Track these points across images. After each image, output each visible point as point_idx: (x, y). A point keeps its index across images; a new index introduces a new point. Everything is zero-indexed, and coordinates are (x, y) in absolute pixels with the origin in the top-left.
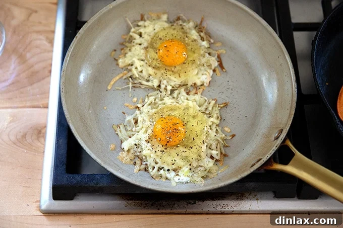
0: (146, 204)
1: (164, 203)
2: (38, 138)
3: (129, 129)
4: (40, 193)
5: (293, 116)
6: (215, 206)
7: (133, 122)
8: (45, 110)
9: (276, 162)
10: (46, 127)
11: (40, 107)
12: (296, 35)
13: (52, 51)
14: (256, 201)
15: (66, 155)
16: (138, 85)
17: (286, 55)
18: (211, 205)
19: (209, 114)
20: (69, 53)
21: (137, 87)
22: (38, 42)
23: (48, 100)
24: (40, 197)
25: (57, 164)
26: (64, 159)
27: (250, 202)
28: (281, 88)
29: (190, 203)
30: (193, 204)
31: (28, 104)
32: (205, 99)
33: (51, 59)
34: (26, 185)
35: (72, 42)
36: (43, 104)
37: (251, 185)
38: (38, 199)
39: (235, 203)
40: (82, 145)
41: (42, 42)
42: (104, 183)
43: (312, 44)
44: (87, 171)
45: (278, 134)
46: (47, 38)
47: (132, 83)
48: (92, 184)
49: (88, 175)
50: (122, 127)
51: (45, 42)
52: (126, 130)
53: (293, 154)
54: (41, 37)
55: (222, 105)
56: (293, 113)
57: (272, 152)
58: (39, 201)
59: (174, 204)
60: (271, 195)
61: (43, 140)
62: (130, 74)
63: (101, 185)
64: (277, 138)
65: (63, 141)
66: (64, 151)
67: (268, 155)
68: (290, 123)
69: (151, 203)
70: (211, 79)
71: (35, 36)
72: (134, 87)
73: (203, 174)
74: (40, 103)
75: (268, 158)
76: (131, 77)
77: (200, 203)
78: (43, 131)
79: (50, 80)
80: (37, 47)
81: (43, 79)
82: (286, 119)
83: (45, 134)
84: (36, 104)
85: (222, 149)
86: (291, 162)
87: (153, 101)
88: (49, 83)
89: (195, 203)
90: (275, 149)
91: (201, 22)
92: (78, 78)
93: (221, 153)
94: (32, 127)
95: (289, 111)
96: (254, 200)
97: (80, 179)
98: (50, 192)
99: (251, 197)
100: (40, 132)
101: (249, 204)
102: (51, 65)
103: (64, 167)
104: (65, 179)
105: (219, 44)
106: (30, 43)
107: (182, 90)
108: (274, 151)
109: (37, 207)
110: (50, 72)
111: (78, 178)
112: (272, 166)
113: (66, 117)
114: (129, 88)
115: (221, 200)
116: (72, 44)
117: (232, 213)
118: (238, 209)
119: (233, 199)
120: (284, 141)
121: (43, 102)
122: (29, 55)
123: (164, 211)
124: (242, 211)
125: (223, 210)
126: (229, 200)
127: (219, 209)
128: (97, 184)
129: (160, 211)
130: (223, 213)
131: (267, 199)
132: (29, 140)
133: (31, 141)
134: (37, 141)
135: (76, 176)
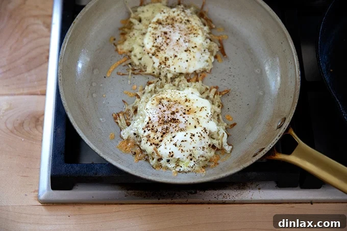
0: (146, 194)
1: (165, 193)
2: (36, 127)
3: (128, 117)
4: (39, 183)
5: (296, 104)
6: (216, 196)
7: (132, 111)
8: (43, 97)
9: (279, 152)
10: (43, 115)
11: (38, 94)
13: (49, 36)
14: (258, 191)
15: (64, 144)
16: (138, 72)
17: (290, 42)
18: (212, 195)
20: (66, 39)
21: (137, 74)
22: (35, 27)
23: (46, 87)
24: (39, 187)
25: (55, 154)
26: (62, 149)
27: (252, 191)
28: (284, 76)
29: (191, 193)
30: (194, 193)
31: (26, 91)
32: (207, 88)
33: (49, 45)
34: (24, 175)
35: (69, 27)
36: (40, 91)
37: (254, 174)
38: (37, 189)
39: (236, 193)
40: (80, 135)
41: (39, 26)
42: (103, 173)
44: (86, 160)
45: (281, 123)
46: (44, 23)
47: (132, 70)
48: (91, 174)
49: (87, 165)
50: (121, 115)
51: (42, 27)
54: (37, 22)
55: (224, 93)
56: (297, 101)
57: (274, 141)
58: (38, 191)
59: (175, 194)
60: (274, 184)
61: (41, 128)
62: (129, 61)
63: (100, 175)
64: (280, 127)
65: (61, 130)
66: (62, 140)
67: (270, 145)
68: (294, 112)
69: (151, 193)
70: (212, 66)
71: (32, 20)
72: (134, 74)
73: (204, 164)
74: (38, 90)
75: (271, 148)
76: (130, 64)
77: (201, 192)
78: (41, 119)
79: (48, 67)
80: (34, 32)
81: (41, 65)
82: (289, 107)
83: (43, 121)
84: (33, 91)
86: (294, 152)
87: (153, 89)
88: (47, 69)
89: (196, 193)
90: (278, 138)
91: (203, 7)
92: (76, 66)
94: (29, 115)
95: (292, 99)
96: (256, 189)
97: (79, 169)
98: (48, 182)
99: (253, 186)
100: (38, 120)
101: (251, 194)
102: (49, 51)
103: (63, 156)
104: (64, 169)
106: (27, 28)
107: (183, 78)
108: (277, 141)
109: (35, 197)
110: (48, 58)
111: (76, 167)
112: (275, 156)
113: (64, 106)
114: (128, 75)
115: (223, 189)
116: (70, 29)
117: (234, 203)
118: (239, 199)
119: (235, 189)
120: (287, 130)
121: (40, 89)
122: (25, 41)
123: (164, 201)
124: (243, 201)
125: (224, 199)
126: (231, 189)
127: (221, 199)
128: (96, 174)
129: (161, 201)
130: (224, 203)
131: (269, 188)
132: (26, 128)
133: (28, 129)
134: (35, 129)
135: (75, 165)
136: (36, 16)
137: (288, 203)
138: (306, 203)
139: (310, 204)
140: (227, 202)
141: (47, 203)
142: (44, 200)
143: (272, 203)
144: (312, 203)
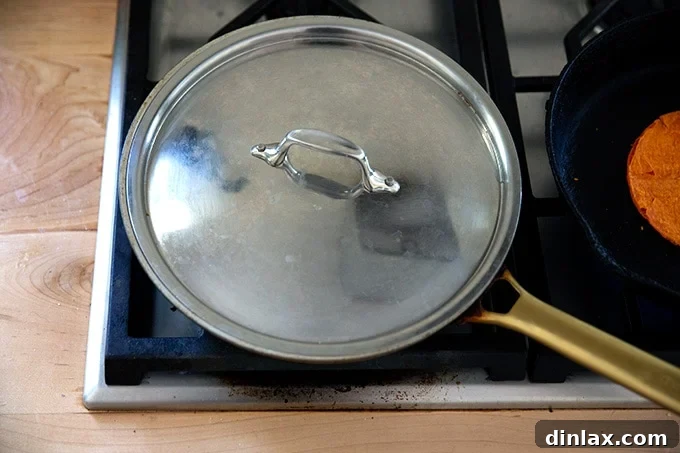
0: (264, 392)
1: (296, 390)
2: (80, 283)
4: (83, 375)
6: (384, 395)
8: (93, 233)
9: (489, 310)
10: (93, 262)
11: (83, 230)
12: (521, 98)
13: (104, 136)
14: (456, 387)
15: (127, 305)
18: (375, 394)
23: (97, 218)
24: (83, 382)
26: (124, 313)
27: (446, 386)
29: (341, 390)
30: (345, 391)
31: (65, 224)
33: (103, 148)
34: (61, 362)
36: (88, 224)
37: (446, 355)
38: (81, 386)
39: (419, 390)
41: (88, 120)
42: (192, 353)
44: (165, 330)
46: (95, 114)
48: (172, 355)
49: (165, 339)
51: (92, 122)
53: (517, 296)
54: (83, 112)
58: (82, 389)
59: (313, 392)
60: (483, 375)
61: (88, 284)
63: (187, 356)
65: (123, 282)
66: (124, 298)
69: (273, 390)
71: (75, 111)
74: (84, 222)
77: (358, 389)
78: (89, 270)
79: (100, 184)
80: (78, 129)
81: (89, 182)
83: (92, 274)
84: (76, 224)
88: (99, 189)
89: (349, 390)
94: (69, 263)
96: (453, 384)
97: (151, 346)
99: (447, 379)
100: (84, 271)
101: (444, 391)
102: (103, 158)
103: (125, 325)
104: (126, 347)
106: (67, 122)
109: (78, 399)
110: (101, 170)
111: (148, 344)
112: (480, 315)
115: (394, 384)
116: (138, 114)
117: (414, 409)
118: (424, 401)
119: (416, 383)
120: (501, 273)
121: (88, 222)
122: (64, 143)
123: (295, 404)
124: (431, 404)
125: (398, 402)
126: (408, 383)
127: (392, 400)
128: (181, 354)
129: (289, 404)
130: (398, 409)
131: (476, 382)
132: (65, 284)
133: (68, 286)
134: (79, 287)
135: (145, 341)
136: (82, 104)
137: (509, 409)
138: (541, 409)
139: (548, 412)
141: (98, 409)
142: (92, 404)
143: (481, 410)
144: (551, 411)
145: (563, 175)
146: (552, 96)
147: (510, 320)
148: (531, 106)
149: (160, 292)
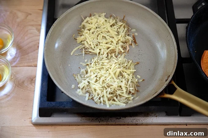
0: (92, 119)
1: (103, 119)
2: (31, 83)
3: (83, 76)
4: (32, 114)
6: (132, 120)
7: (85, 72)
8: (36, 67)
9: (167, 93)
10: (35, 77)
11: (32, 66)
13: (40, 36)
14: (155, 118)
15: (47, 91)
16: (88, 53)
18: (129, 120)
19: (128, 68)
21: (87, 54)
23: (37, 62)
24: (32, 116)
26: (46, 93)
27: (152, 117)
28: (169, 51)
29: (118, 119)
30: (119, 119)
31: (26, 65)
32: (126, 60)
33: (39, 40)
34: (24, 109)
35: (51, 28)
37: (153, 107)
38: (31, 117)
39: (143, 119)
41: (34, 30)
42: (68, 107)
43: (186, 29)
44: (59, 99)
45: (167, 78)
46: (37, 29)
47: (85, 52)
48: (61, 107)
49: (59, 102)
50: (78, 75)
51: (36, 31)
52: (81, 77)
53: (176, 89)
54: (34, 28)
55: (136, 64)
57: (164, 87)
58: (31, 118)
59: (109, 119)
60: (164, 114)
62: (83, 46)
63: (67, 108)
64: (166, 80)
65: (46, 83)
66: (46, 89)
67: (161, 89)
69: (95, 118)
70: (129, 48)
71: (30, 27)
73: (125, 101)
74: (32, 64)
75: (161, 91)
76: (84, 48)
77: (123, 118)
78: (34, 79)
79: (38, 52)
80: (31, 33)
81: (34, 51)
82: (171, 70)
83: (35, 81)
84: (30, 64)
85: (136, 87)
86: (174, 93)
87: (96, 61)
91: (124, 18)
93: (135, 90)
94: (27, 77)
95: (173, 65)
97: (55, 104)
98: (38, 113)
99: (153, 115)
100: (32, 80)
101: (152, 119)
102: (39, 43)
103: (46, 98)
104: (46, 104)
105: (134, 30)
106: (27, 31)
107: (113, 55)
109: (30, 121)
110: (38, 47)
112: (164, 95)
113: (47, 68)
114: (82, 54)
117: (142, 125)
118: (145, 122)
119: (142, 116)
120: (171, 81)
121: (34, 64)
122: (26, 38)
123: (103, 123)
125: (137, 122)
126: (140, 116)
127: (134, 122)
128: (64, 107)
129: (101, 123)
130: (137, 125)
131: (162, 116)
133: (27, 85)
134: (31, 85)
135: (52, 103)
136: (32, 25)
137: (173, 125)
138: (183, 125)
139: (186, 126)
140: (138, 124)
141: (36, 125)
142: (35, 123)
144: (186, 125)
145: (191, 50)
146: (188, 25)
147: (174, 97)
148: (181, 28)
149: (57, 87)
